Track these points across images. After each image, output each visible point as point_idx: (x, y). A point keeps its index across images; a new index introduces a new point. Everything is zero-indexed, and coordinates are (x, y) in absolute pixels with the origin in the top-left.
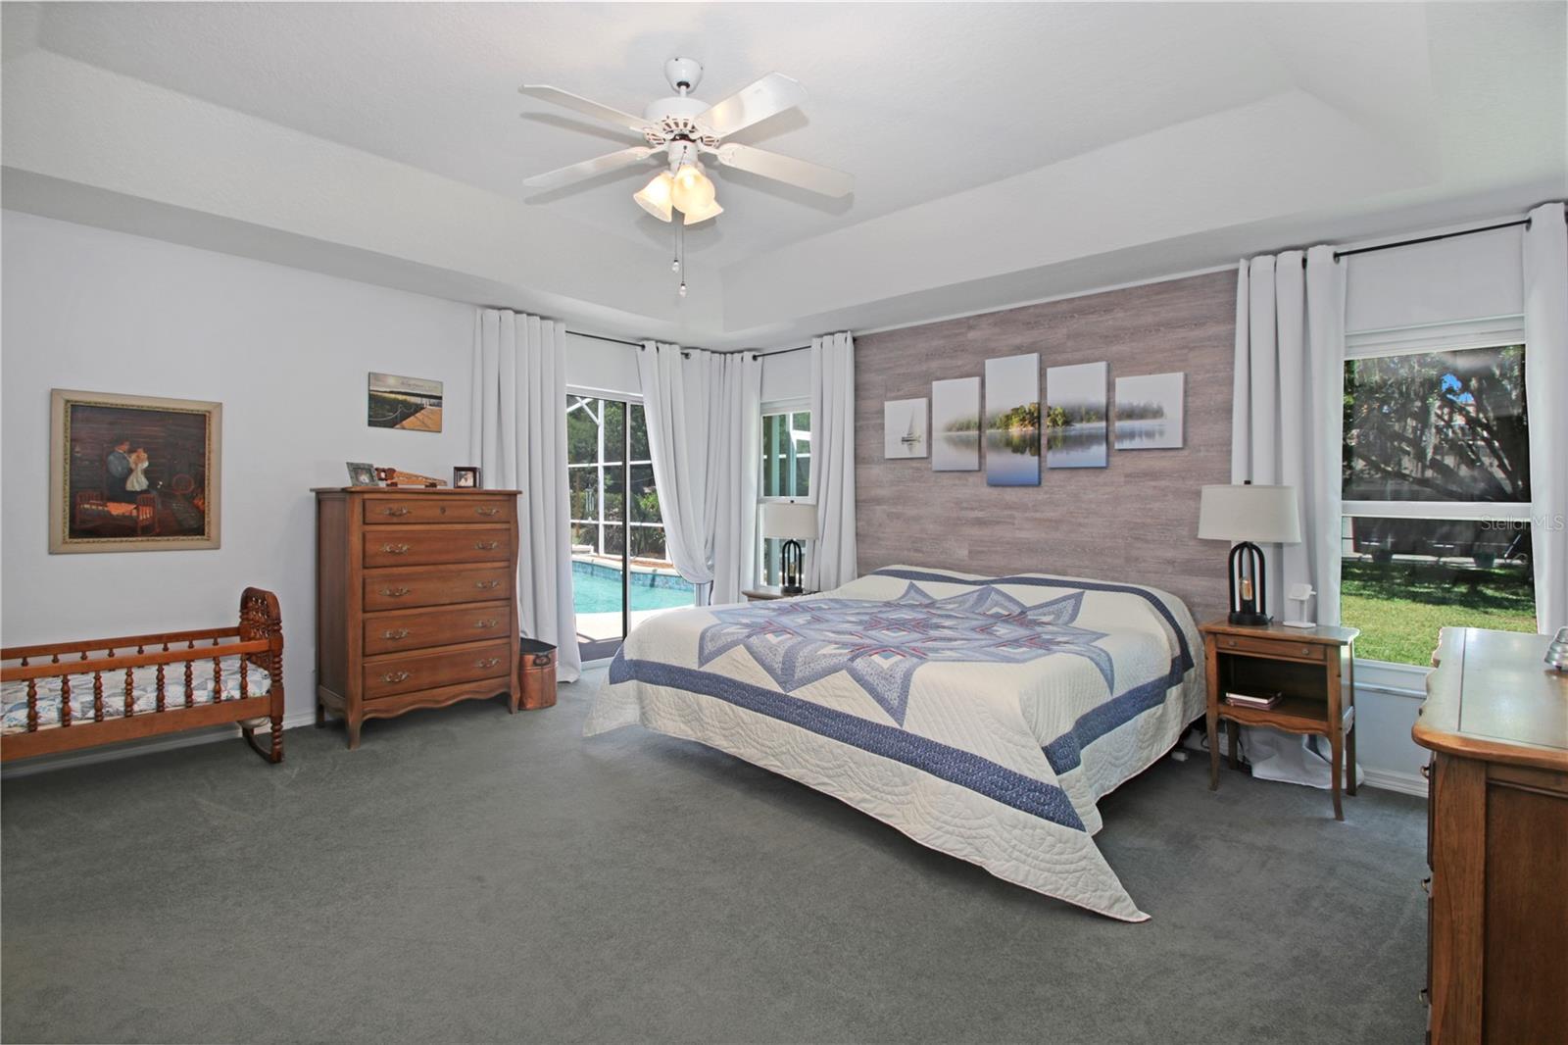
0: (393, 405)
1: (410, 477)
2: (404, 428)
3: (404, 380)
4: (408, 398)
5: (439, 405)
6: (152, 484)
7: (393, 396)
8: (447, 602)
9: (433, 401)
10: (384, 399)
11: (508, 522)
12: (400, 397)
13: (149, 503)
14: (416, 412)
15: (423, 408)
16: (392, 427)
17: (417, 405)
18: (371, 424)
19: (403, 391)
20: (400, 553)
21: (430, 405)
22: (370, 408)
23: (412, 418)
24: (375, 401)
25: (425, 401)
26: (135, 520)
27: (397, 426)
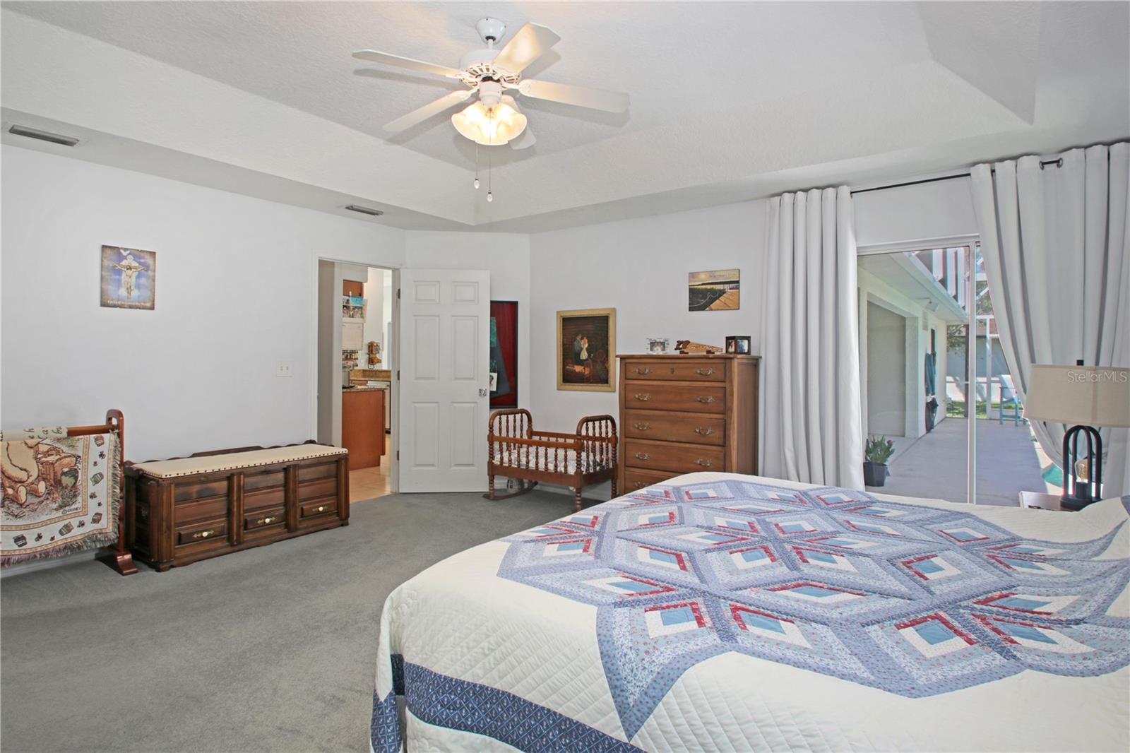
0: (703, 293)
1: (698, 346)
2: (711, 310)
3: (711, 273)
4: (714, 286)
5: (738, 288)
6: (589, 355)
7: (704, 287)
8: (674, 440)
9: (732, 285)
10: (698, 290)
11: (724, 382)
12: (709, 287)
13: (588, 365)
14: (720, 296)
15: (725, 292)
16: (704, 310)
17: (720, 291)
18: (691, 309)
19: (710, 282)
20: (643, 400)
21: (730, 289)
22: (690, 298)
23: (717, 301)
24: (693, 292)
25: (726, 286)
26: (583, 374)
27: (707, 309)
